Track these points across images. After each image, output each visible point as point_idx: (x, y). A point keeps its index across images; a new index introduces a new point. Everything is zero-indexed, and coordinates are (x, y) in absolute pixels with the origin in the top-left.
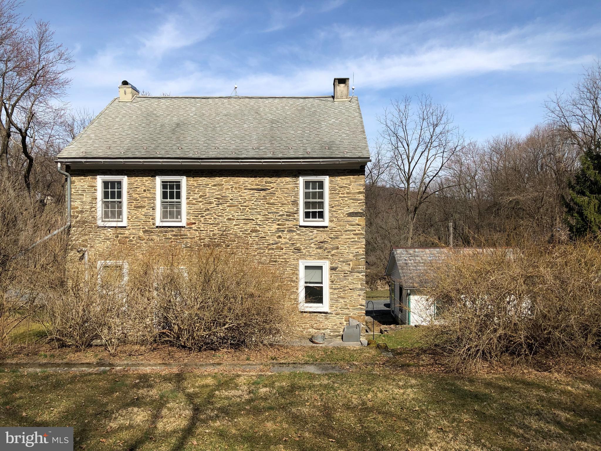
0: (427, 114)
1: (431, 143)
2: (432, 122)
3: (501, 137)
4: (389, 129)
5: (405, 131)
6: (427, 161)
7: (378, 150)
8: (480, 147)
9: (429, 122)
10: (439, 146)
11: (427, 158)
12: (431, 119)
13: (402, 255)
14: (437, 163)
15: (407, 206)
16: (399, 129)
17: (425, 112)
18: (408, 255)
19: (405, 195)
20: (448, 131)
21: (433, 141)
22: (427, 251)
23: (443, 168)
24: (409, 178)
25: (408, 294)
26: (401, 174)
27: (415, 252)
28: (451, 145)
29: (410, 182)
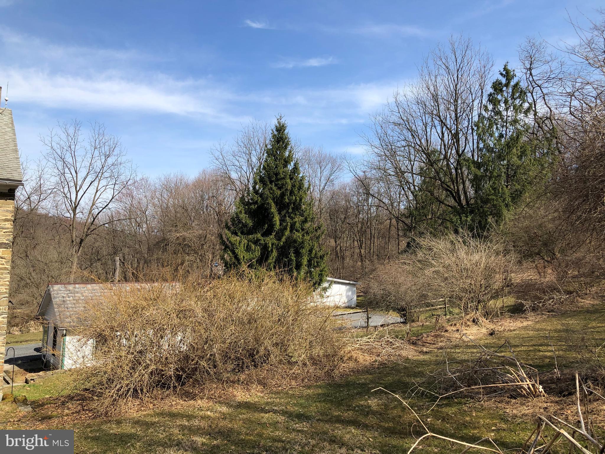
0: (99, 143)
1: (102, 174)
2: (103, 152)
3: (172, 176)
4: (54, 152)
5: (74, 157)
6: (97, 191)
7: (40, 173)
8: (152, 183)
9: (100, 152)
10: (110, 176)
11: (97, 189)
12: (103, 149)
13: (60, 292)
14: (108, 195)
15: (72, 237)
16: (67, 154)
17: (97, 141)
18: (67, 291)
19: (70, 225)
20: (121, 164)
21: (104, 171)
22: (89, 286)
23: (113, 200)
24: (76, 207)
25: (63, 334)
26: (67, 202)
27: (75, 288)
28: (123, 178)
29: (77, 211)
